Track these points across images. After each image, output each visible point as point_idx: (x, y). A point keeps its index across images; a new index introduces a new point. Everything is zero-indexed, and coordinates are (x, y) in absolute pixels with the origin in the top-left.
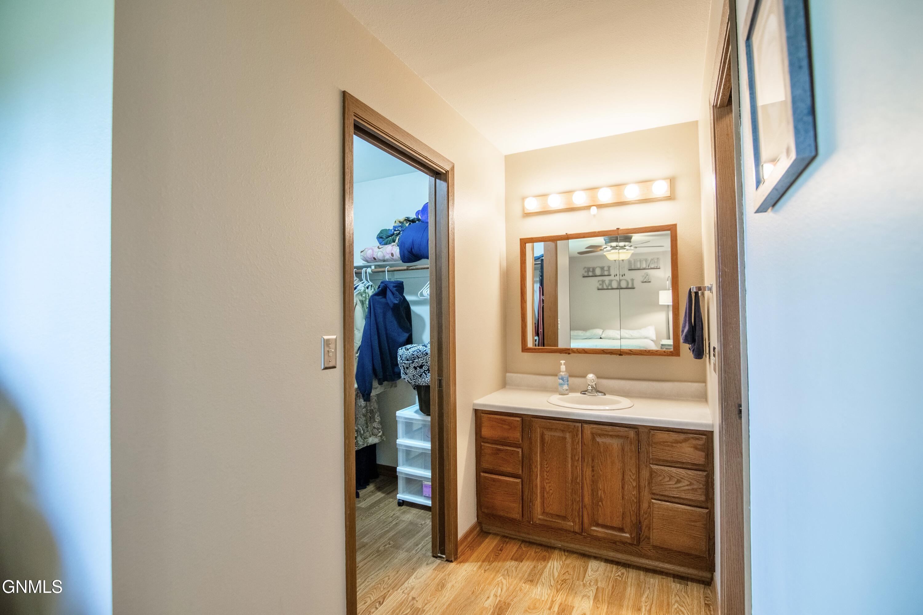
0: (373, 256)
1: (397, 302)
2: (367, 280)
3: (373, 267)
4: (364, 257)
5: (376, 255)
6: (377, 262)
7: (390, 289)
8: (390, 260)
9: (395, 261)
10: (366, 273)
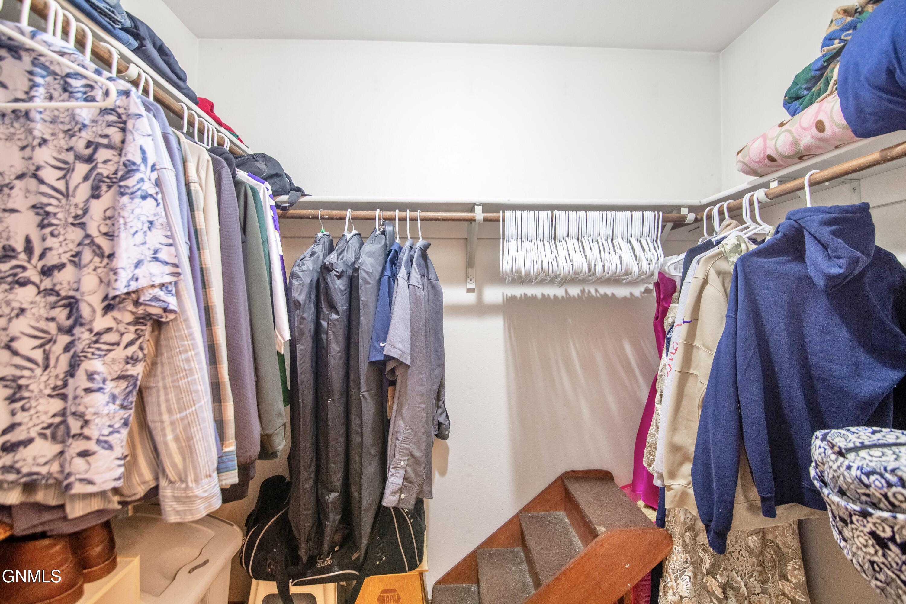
0: (765, 152)
1: (841, 271)
2: (754, 220)
3: (774, 185)
4: (745, 164)
5: (773, 147)
6: (782, 167)
7: (810, 233)
8: (818, 147)
9: (837, 147)
10: (751, 204)
